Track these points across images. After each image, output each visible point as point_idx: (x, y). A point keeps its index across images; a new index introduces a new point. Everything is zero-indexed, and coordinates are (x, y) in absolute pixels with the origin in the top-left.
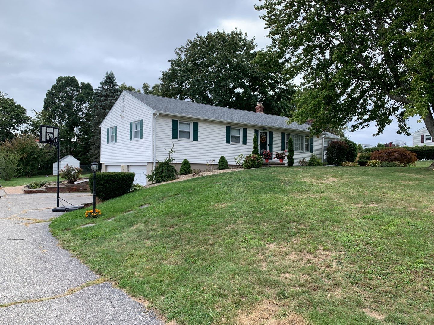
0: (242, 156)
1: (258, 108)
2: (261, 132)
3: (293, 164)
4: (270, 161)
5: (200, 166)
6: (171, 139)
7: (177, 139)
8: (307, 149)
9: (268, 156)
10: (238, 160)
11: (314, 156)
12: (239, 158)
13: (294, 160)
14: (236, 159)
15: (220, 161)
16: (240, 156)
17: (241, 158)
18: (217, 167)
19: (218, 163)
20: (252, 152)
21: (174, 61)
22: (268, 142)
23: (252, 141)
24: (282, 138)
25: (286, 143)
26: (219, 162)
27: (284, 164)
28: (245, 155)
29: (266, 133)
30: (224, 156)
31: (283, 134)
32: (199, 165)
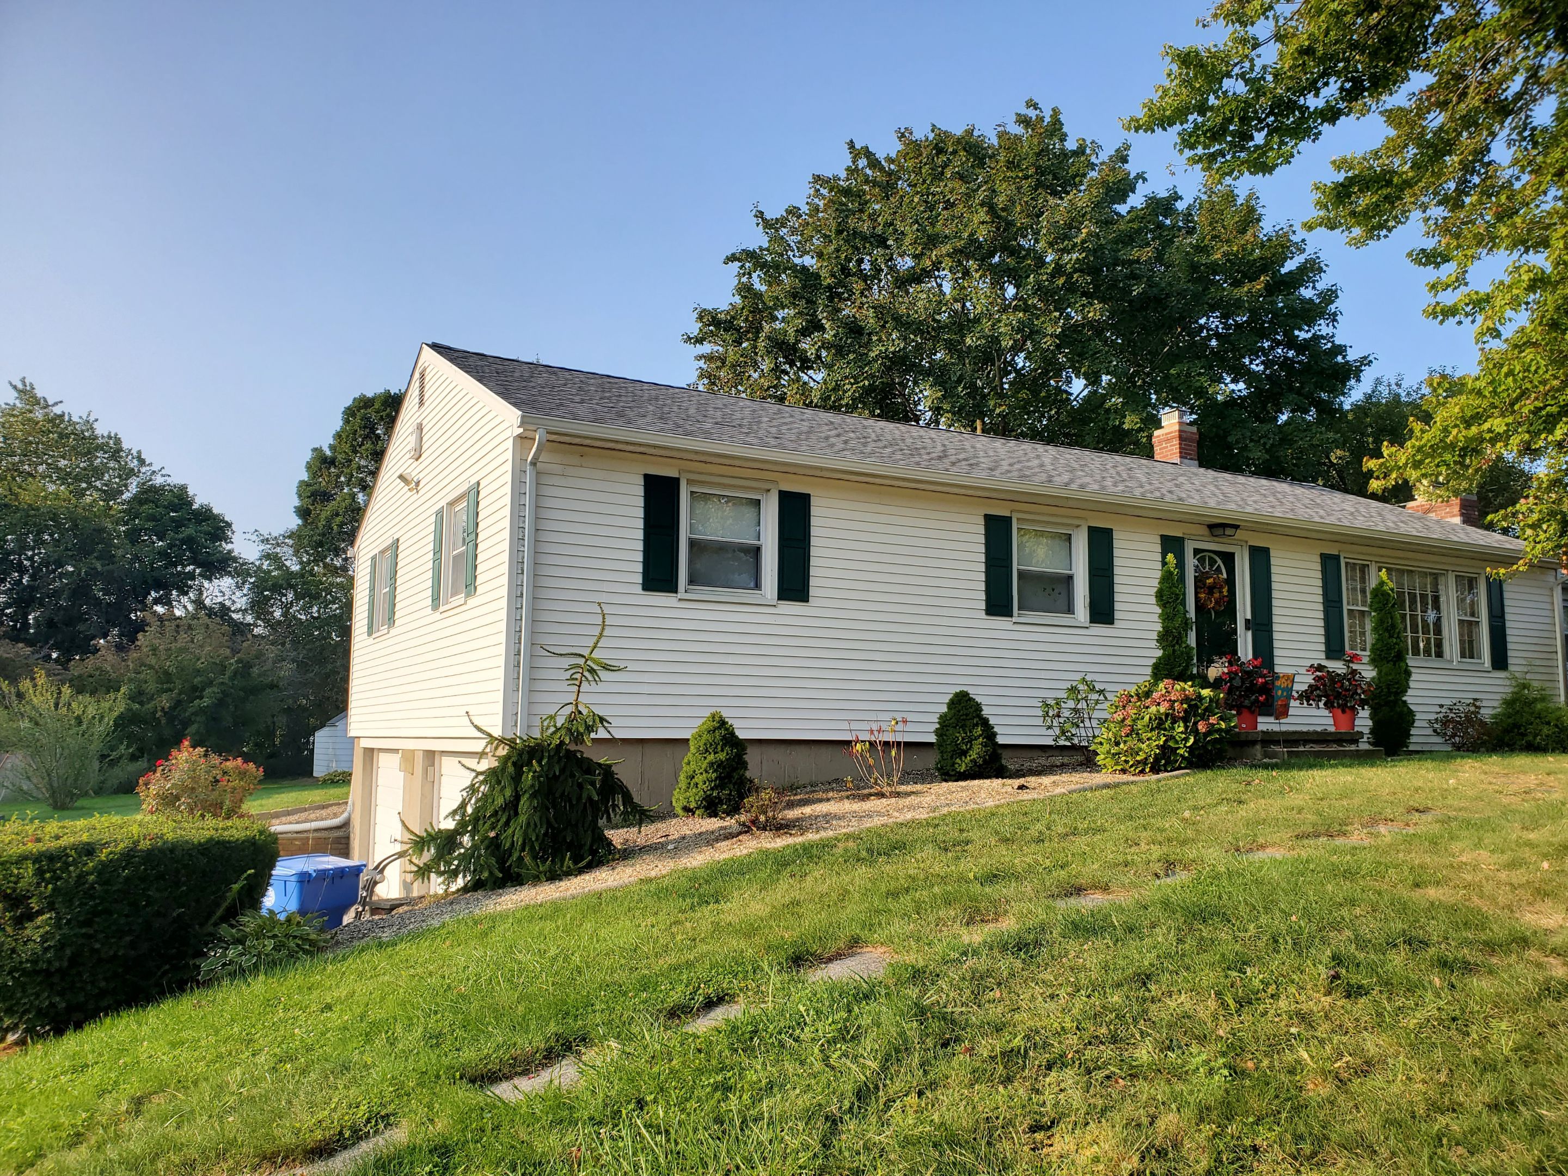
0: (1093, 689)
1: (1168, 440)
2: (1197, 551)
3: (1408, 735)
4: (1266, 724)
5: (826, 752)
6: (639, 589)
7: (675, 590)
8: (1469, 650)
9: (1252, 689)
10: (1066, 713)
11: (1525, 686)
12: (1071, 704)
13: (1411, 713)
14: (1050, 709)
15: (946, 725)
16: (1073, 690)
17: (1082, 705)
18: (931, 759)
19: (932, 739)
20: (1156, 667)
21: (750, 255)
22: (1244, 609)
23: (1153, 600)
24: (1325, 587)
25: (1350, 611)
26: (937, 732)
27: (1354, 738)
28: (1109, 687)
29: (1229, 559)
30: (971, 691)
31: (1330, 564)
32: (814, 749)
